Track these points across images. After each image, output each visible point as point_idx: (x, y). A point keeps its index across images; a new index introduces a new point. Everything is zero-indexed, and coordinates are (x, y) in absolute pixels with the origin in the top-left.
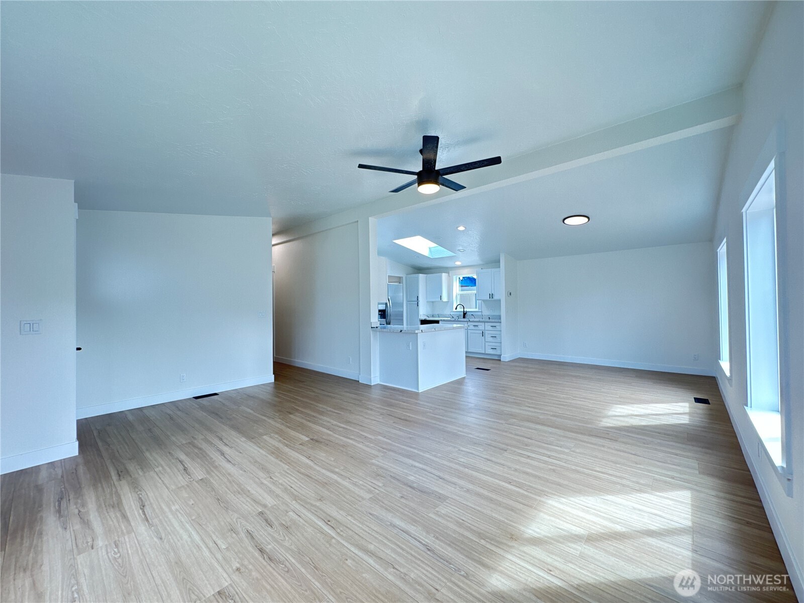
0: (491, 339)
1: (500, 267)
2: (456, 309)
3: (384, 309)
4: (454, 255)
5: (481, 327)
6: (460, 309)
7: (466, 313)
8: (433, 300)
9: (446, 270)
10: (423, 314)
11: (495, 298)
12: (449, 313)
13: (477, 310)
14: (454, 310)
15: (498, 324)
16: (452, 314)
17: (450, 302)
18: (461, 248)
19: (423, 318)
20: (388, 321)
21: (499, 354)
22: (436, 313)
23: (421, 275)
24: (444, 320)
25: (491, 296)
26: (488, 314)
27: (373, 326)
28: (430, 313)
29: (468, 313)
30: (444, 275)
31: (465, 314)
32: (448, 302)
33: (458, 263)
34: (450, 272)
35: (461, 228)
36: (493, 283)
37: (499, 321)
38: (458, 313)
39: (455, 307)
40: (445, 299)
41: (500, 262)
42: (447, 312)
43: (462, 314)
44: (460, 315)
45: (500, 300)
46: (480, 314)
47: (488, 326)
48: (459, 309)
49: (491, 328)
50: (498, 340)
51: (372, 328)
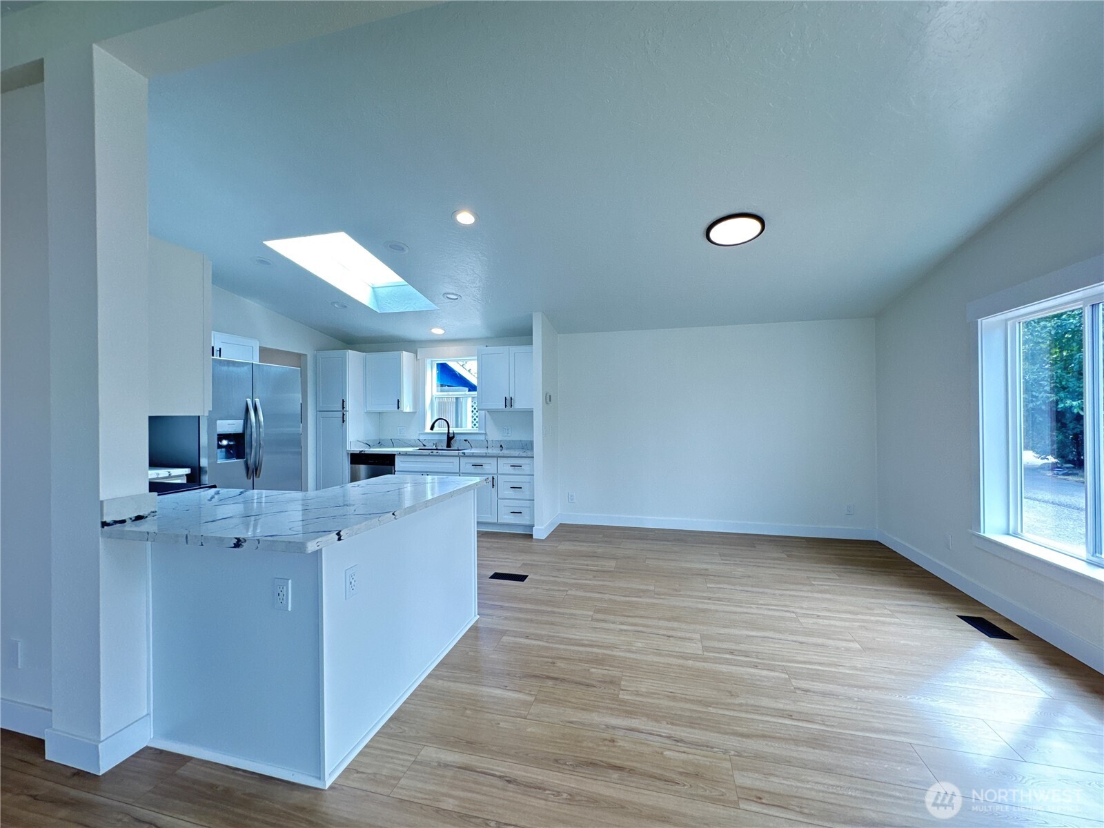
0: (511, 493)
1: (532, 344)
2: (432, 428)
3: (240, 430)
4: (434, 307)
5: (490, 467)
6: (441, 429)
7: (453, 437)
8: (380, 410)
9: (410, 345)
10: (357, 437)
11: (518, 405)
12: (416, 438)
13: (475, 430)
14: (428, 430)
15: (527, 461)
16: (422, 438)
17: (418, 413)
18: (450, 288)
19: (356, 449)
20: (251, 462)
21: (528, 523)
22: (387, 435)
23: (351, 354)
24: (406, 454)
25: (509, 402)
26: (499, 438)
27: (108, 519)
28: (373, 436)
29: (457, 437)
30: (406, 356)
31: (450, 438)
32: (414, 413)
33: (438, 331)
34: (419, 350)
35: (465, 218)
36: (512, 377)
37: (529, 454)
38: (437, 437)
39: (429, 425)
40: (407, 407)
41: (532, 335)
42: (412, 435)
43: (445, 438)
44: (441, 441)
45: (530, 413)
46: (482, 438)
47: (505, 466)
48: (436, 429)
49: (512, 470)
50: (526, 493)
51: (104, 524)
